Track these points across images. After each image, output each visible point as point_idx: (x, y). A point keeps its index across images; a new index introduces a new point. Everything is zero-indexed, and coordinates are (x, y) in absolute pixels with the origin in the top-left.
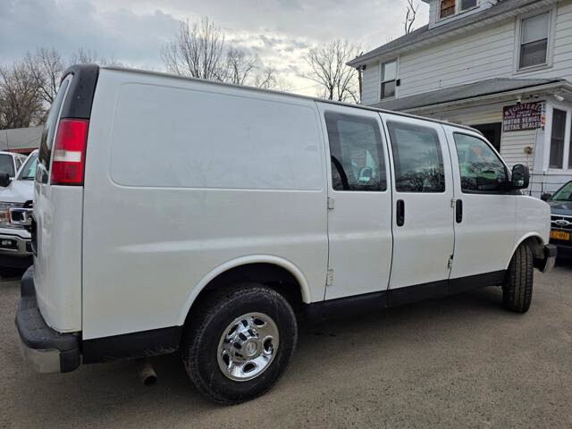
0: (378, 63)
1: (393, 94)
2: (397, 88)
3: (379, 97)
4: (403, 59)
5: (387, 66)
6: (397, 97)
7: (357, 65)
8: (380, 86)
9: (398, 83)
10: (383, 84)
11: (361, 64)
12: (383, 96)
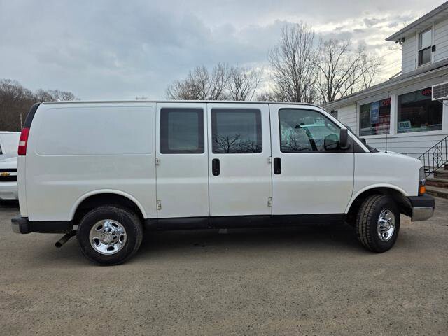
0: (415, 34)
1: (429, 60)
2: (433, 54)
3: (417, 65)
4: (438, 26)
5: (424, 35)
6: (433, 61)
7: (397, 39)
8: (417, 54)
9: (434, 49)
10: (421, 53)
11: (400, 38)
12: (421, 62)
